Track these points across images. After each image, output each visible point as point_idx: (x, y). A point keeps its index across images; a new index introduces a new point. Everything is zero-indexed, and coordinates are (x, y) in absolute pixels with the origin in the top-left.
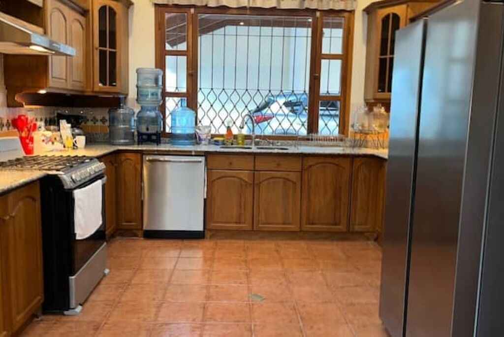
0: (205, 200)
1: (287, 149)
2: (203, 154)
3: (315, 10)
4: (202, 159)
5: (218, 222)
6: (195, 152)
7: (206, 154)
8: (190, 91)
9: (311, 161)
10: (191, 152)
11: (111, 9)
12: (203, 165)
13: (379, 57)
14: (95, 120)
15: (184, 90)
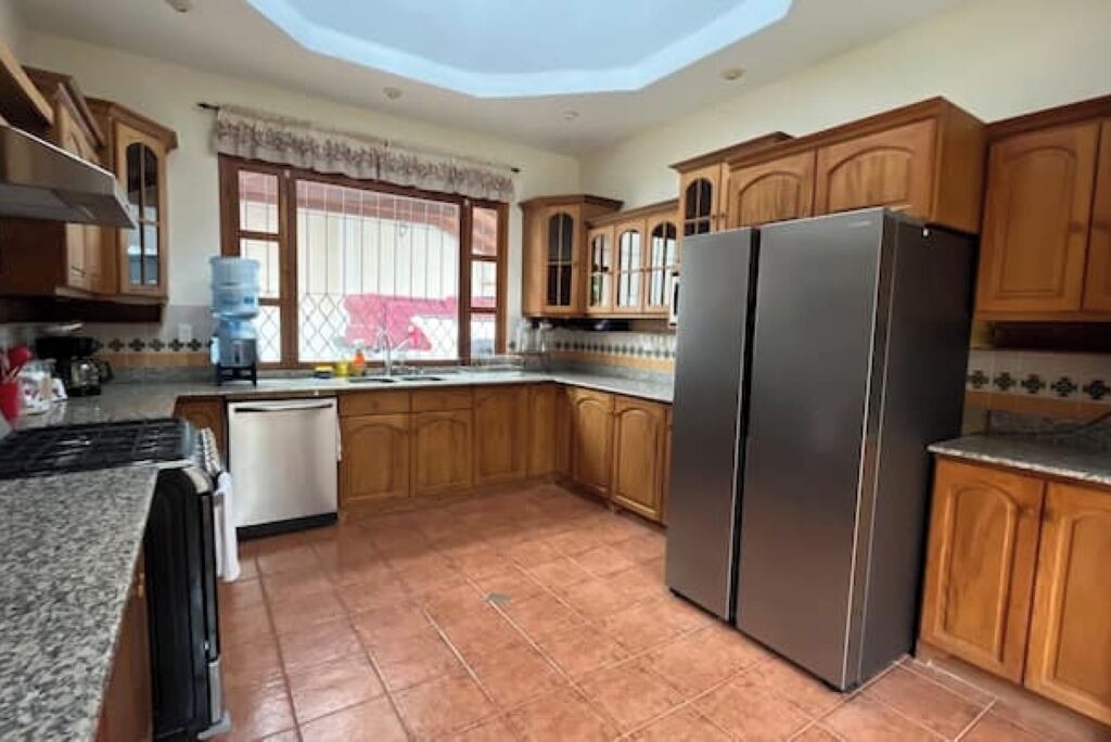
0: (338, 463)
1: (438, 380)
2: (334, 394)
3: (465, 197)
4: (334, 401)
5: (358, 494)
6: (320, 391)
7: (338, 394)
8: (286, 296)
9: (480, 395)
10: (312, 392)
11: (147, 149)
12: (334, 408)
13: (546, 263)
14: (116, 345)
15: (276, 295)
